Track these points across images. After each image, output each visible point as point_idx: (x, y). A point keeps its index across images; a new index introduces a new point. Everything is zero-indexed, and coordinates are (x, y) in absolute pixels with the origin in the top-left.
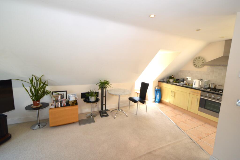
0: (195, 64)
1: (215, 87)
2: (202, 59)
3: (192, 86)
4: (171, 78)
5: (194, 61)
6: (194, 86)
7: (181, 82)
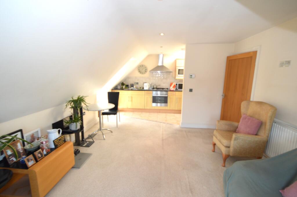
0: (140, 71)
1: (157, 87)
2: (145, 67)
3: (143, 88)
4: (123, 84)
5: (139, 69)
6: (145, 89)
7: (131, 87)
